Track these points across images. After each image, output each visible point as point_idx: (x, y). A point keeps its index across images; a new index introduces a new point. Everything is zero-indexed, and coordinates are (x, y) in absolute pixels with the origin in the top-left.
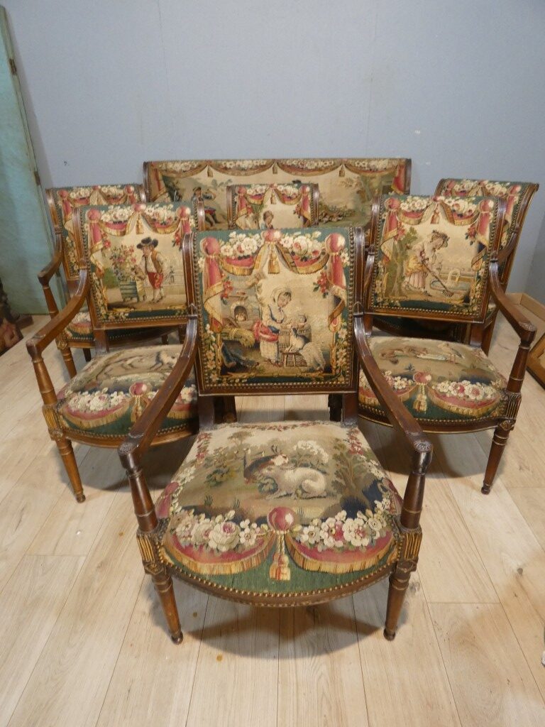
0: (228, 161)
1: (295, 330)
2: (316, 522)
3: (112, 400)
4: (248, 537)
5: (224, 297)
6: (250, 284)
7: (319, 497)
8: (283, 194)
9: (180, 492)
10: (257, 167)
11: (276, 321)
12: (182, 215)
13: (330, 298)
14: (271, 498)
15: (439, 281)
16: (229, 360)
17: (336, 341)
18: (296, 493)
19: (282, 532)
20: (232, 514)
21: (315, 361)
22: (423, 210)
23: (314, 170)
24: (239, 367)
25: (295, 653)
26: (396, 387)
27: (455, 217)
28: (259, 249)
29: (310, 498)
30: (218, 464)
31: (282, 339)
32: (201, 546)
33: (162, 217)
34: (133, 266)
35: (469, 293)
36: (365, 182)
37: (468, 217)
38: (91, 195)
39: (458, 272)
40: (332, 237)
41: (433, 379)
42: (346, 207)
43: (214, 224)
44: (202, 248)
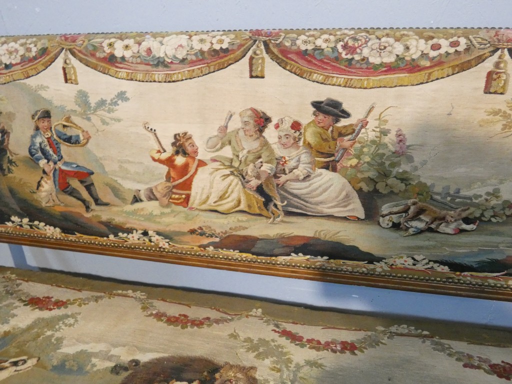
0: (121, 37)
23: (390, 69)
42: (495, 194)
43: (93, 206)
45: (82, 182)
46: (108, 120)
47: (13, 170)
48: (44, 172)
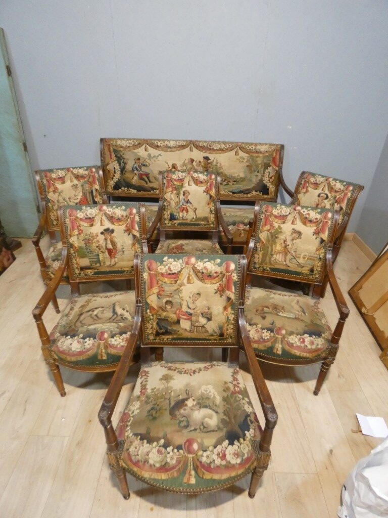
0: (159, 140)
1: (202, 314)
2: (211, 448)
3: (86, 344)
4: (172, 458)
5: (159, 295)
6: (175, 289)
7: (213, 431)
8: (197, 180)
9: (131, 421)
10: (179, 146)
11: (190, 308)
12: (130, 214)
13: (224, 298)
14: (185, 431)
15: (295, 259)
16: (161, 329)
17: (227, 321)
18: (200, 428)
19: (191, 456)
20: (162, 442)
21: (214, 331)
22: (287, 216)
23: (218, 150)
24: (167, 333)
25: (196, 507)
26: (263, 337)
27: (307, 221)
28: (182, 269)
29: (208, 432)
30: (154, 403)
31: (194, 318)
32: (145, 462)
33: (117, 215)
34: (97, 245)
35: (313, 267)
36: (253, 160)
37: (315, 222)
38: (66, 175)
39: (307, 254)
40: (227, 263)
41: (286, 333)
43: (148, 183)
44: (146, 267)
45: (146, 176)
46: (155, 161)
48: (136, 174)
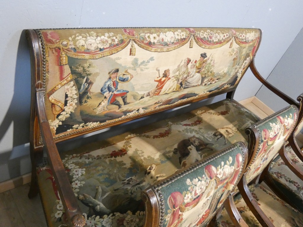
36: (240, 51)
42: (223, 72)
45: (122, 97)
46: (143, 69)
47: (88, 101)
48: (105, 97)
